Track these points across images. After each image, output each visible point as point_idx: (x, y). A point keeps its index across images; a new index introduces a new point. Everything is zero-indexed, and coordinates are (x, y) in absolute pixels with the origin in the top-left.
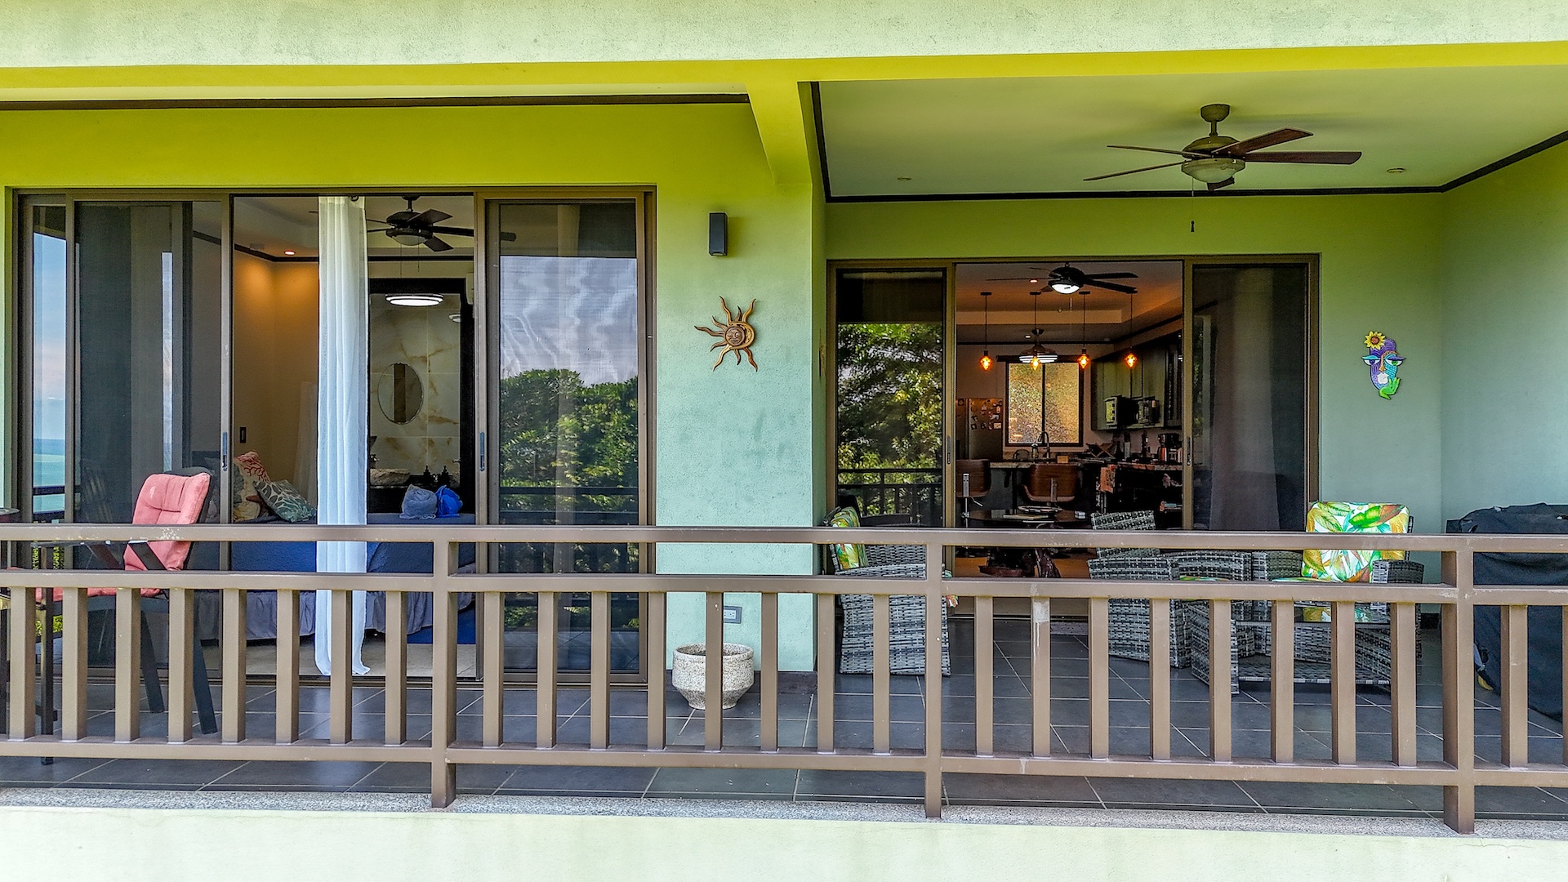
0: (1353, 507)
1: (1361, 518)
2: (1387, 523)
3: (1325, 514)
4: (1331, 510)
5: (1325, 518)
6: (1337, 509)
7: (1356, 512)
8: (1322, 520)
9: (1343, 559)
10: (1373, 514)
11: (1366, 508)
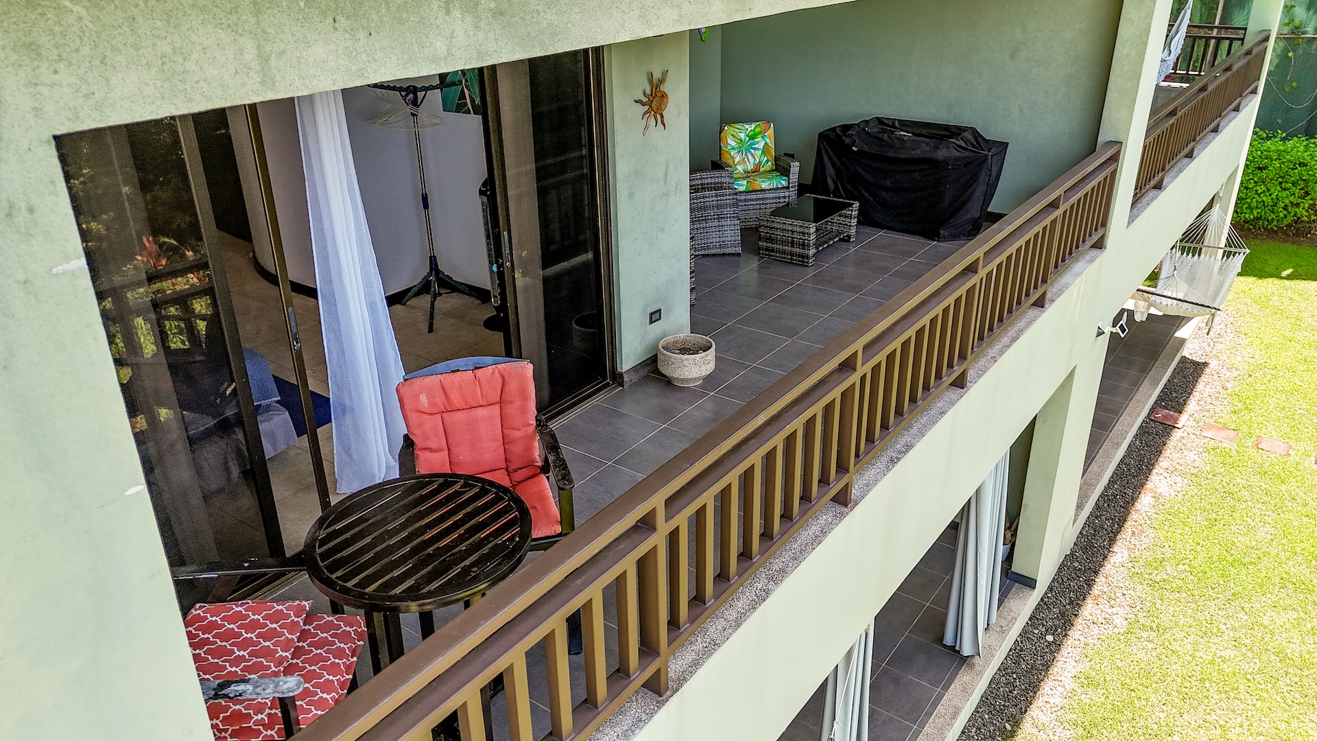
0: (747, 126)
1: (752, 133)
2: (766, 134)
3: (733, 133)
4: (735, 130)
5: (733, 135)
6: (739, 129)
7: (749, 129)
8: (731, 137)
9: (746, 159)
10: (758, 130)
11: (753, 126)
